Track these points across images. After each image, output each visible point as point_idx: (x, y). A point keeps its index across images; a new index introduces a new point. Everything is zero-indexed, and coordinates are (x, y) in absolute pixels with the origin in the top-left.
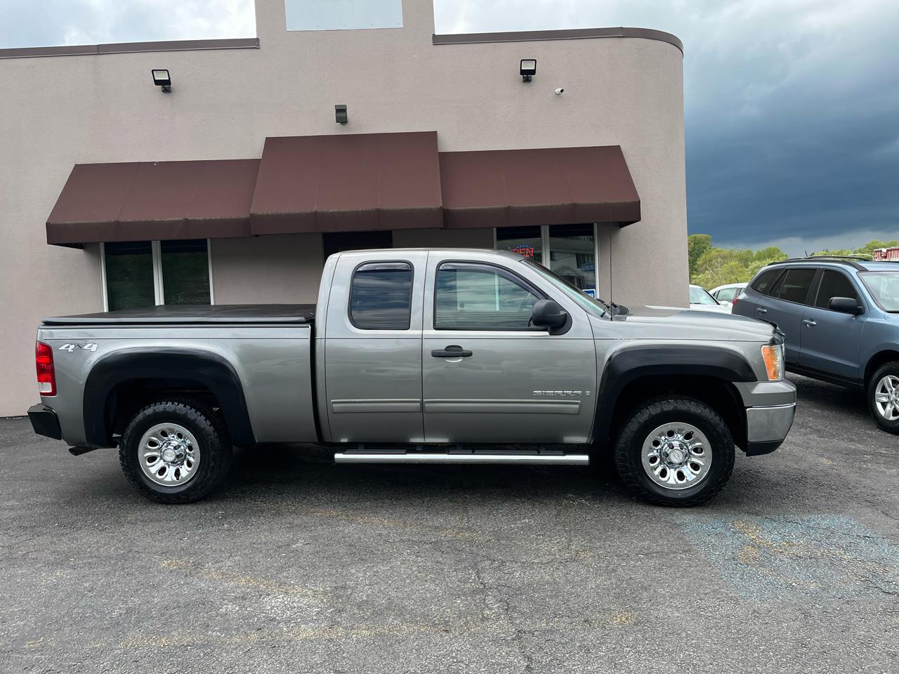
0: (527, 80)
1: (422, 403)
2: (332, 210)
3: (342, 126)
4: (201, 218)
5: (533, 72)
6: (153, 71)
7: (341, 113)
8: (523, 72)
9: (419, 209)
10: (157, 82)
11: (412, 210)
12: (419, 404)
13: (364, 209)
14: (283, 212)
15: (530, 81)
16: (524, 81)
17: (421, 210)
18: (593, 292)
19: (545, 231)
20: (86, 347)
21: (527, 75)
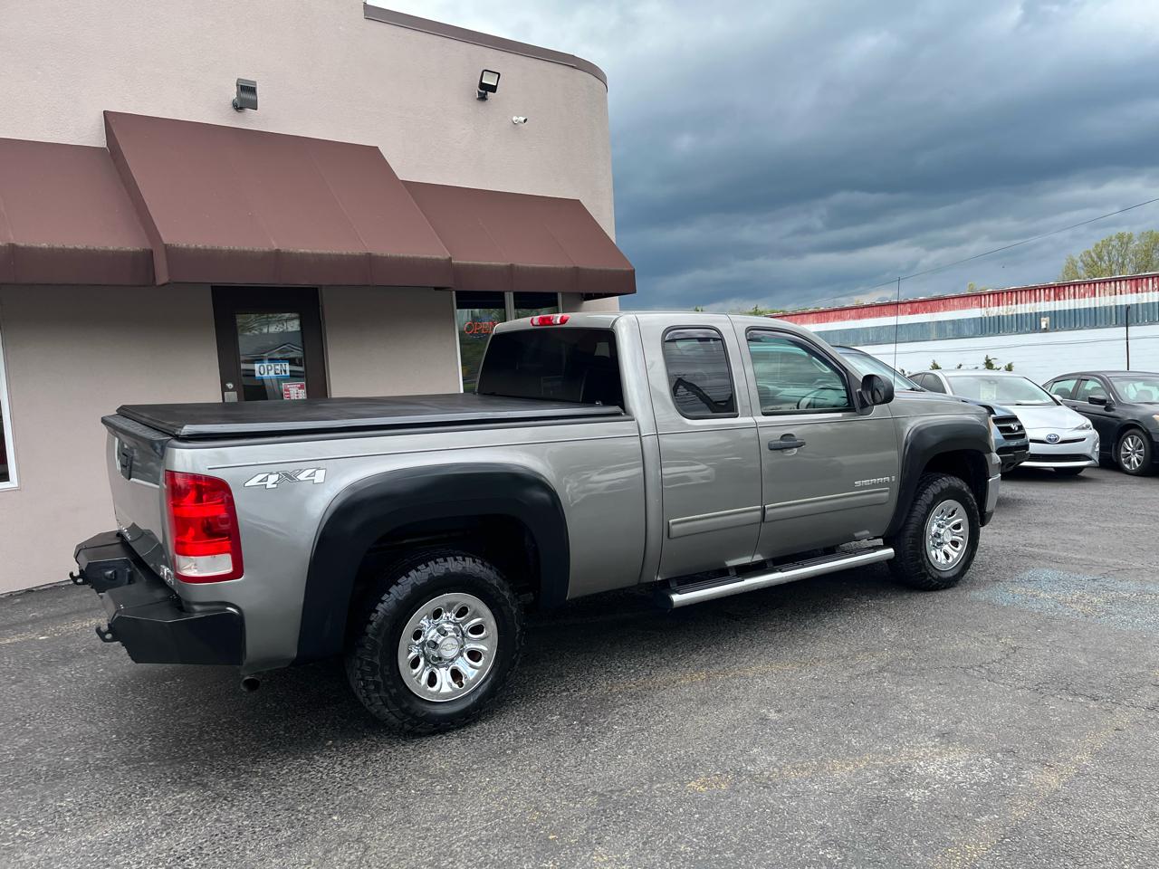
0: (483, 98)
1: (764, 510)
2: (302, 251)
3: (240, 114)
4: (44, 245)
5: (493, 89)
7: (246, 95)
8: (483, 86)
9: (423, 259)
11: (414, 260)
12: (759, 513)
13: (350, 252)
14: (225, 247)
15: (486, 99)
16: (479, 99)
17: (426, 259)
19: (509, 299)
20: (302, 477)
21: (486, 90)
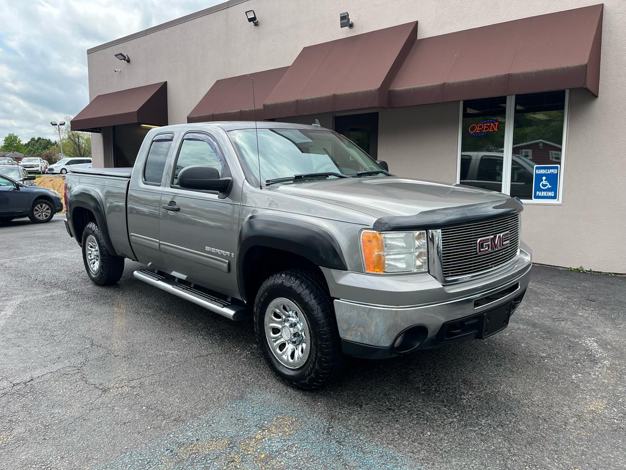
1: (159, 244)
3: (351, 30)
6: (246, 12)
10: (250, 20)
11: (357, 93)
17: (363, 92)
18: (557, 168)
